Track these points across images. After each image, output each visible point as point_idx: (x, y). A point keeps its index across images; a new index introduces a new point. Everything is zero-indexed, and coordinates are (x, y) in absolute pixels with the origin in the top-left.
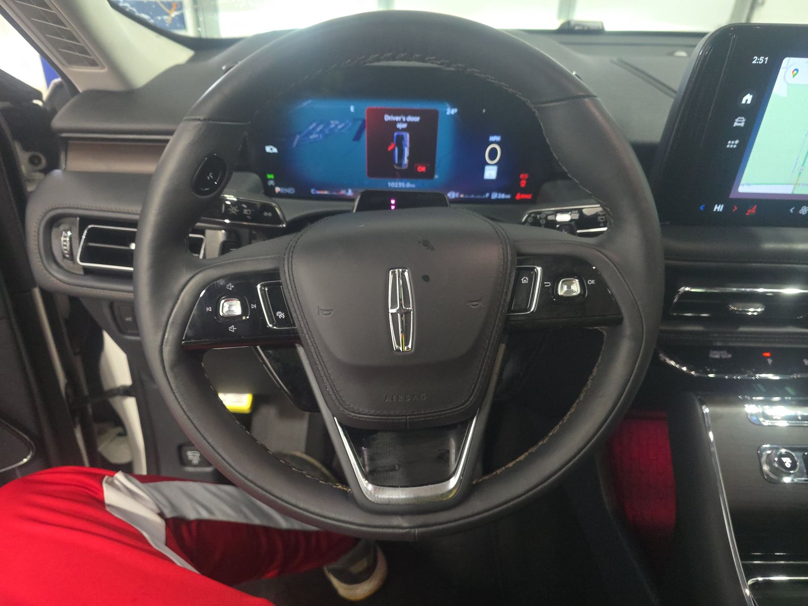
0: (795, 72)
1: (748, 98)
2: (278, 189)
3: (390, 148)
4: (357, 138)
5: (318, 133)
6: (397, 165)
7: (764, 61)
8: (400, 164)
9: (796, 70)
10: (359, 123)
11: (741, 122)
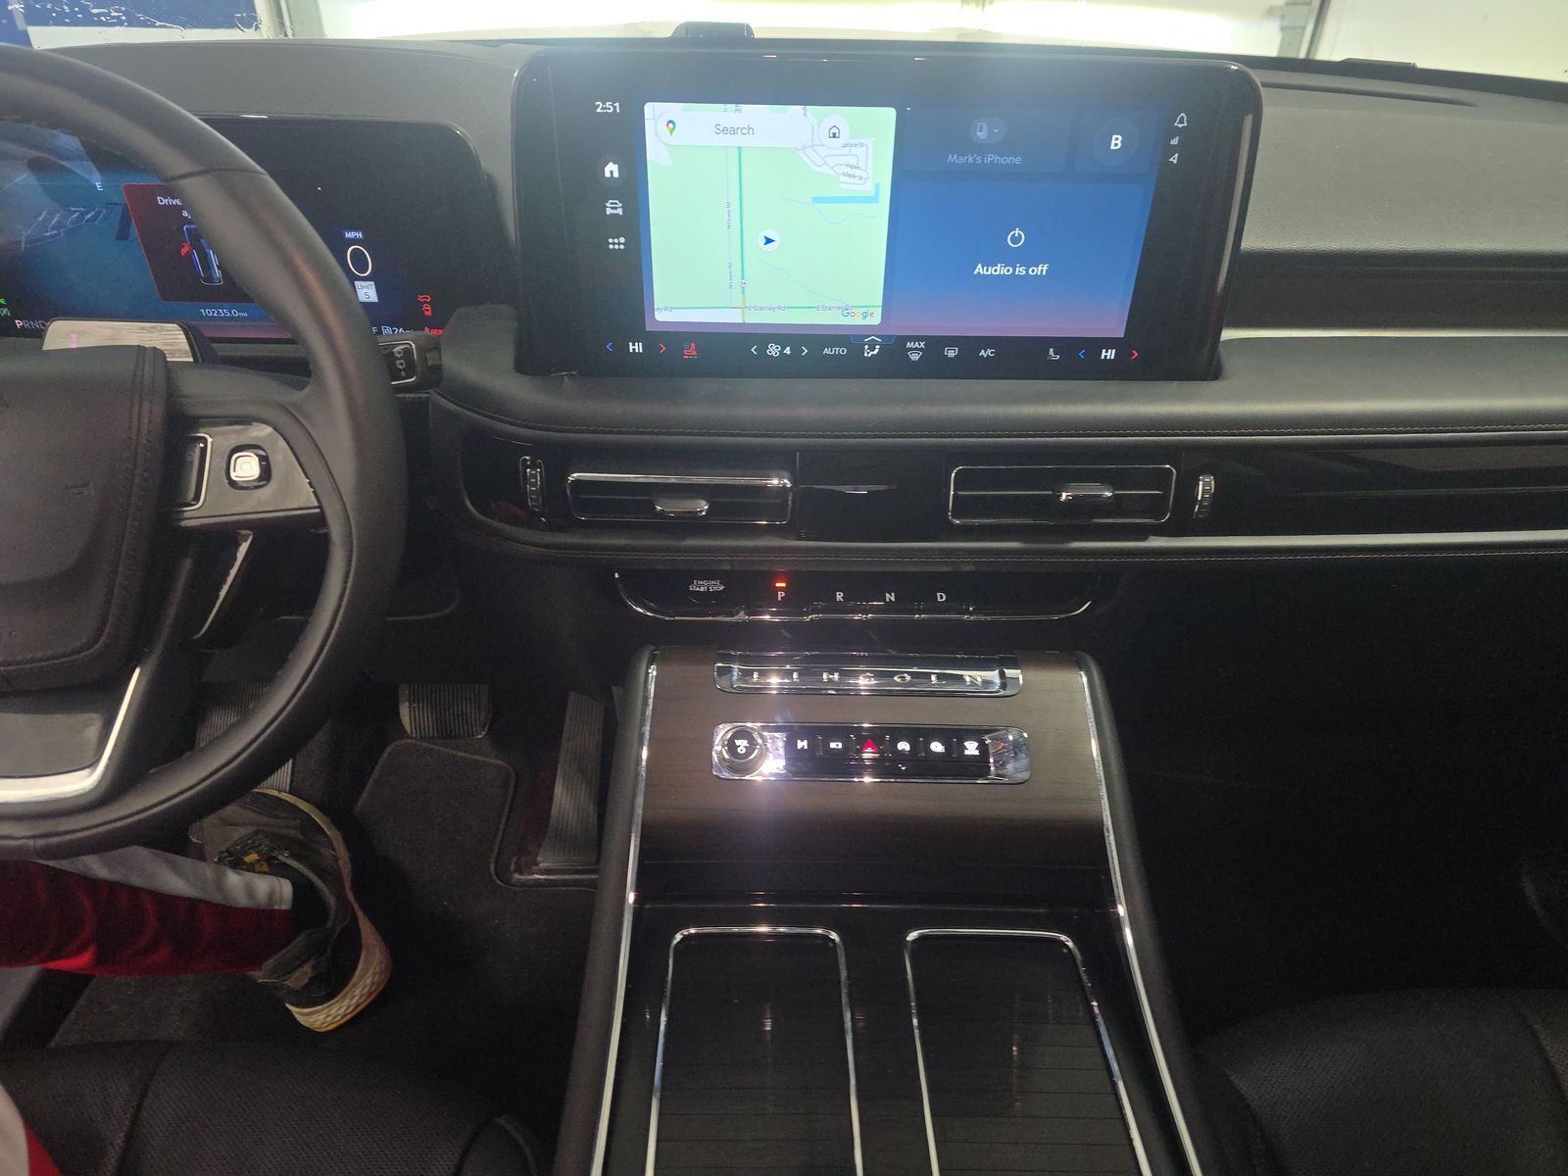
0: (671, 125)
1: (612, 169)
2: (19, 323)
3: (184, 251)
4: (123, 235)
5: (53, 228)
6: (204, 279)
7: (615, 108)
8: (210, 278)
9: (670, 122)
10: (119, 210)
11: (616, 208)
